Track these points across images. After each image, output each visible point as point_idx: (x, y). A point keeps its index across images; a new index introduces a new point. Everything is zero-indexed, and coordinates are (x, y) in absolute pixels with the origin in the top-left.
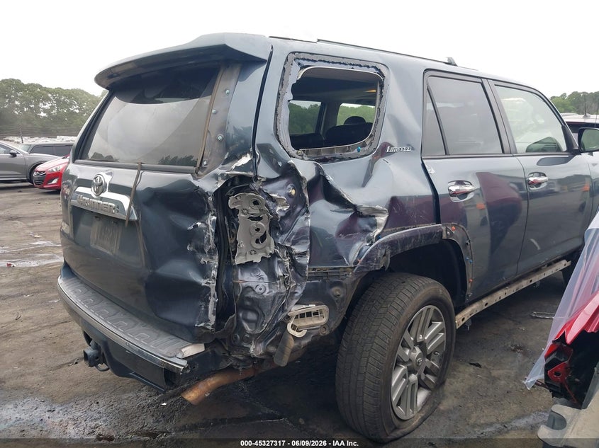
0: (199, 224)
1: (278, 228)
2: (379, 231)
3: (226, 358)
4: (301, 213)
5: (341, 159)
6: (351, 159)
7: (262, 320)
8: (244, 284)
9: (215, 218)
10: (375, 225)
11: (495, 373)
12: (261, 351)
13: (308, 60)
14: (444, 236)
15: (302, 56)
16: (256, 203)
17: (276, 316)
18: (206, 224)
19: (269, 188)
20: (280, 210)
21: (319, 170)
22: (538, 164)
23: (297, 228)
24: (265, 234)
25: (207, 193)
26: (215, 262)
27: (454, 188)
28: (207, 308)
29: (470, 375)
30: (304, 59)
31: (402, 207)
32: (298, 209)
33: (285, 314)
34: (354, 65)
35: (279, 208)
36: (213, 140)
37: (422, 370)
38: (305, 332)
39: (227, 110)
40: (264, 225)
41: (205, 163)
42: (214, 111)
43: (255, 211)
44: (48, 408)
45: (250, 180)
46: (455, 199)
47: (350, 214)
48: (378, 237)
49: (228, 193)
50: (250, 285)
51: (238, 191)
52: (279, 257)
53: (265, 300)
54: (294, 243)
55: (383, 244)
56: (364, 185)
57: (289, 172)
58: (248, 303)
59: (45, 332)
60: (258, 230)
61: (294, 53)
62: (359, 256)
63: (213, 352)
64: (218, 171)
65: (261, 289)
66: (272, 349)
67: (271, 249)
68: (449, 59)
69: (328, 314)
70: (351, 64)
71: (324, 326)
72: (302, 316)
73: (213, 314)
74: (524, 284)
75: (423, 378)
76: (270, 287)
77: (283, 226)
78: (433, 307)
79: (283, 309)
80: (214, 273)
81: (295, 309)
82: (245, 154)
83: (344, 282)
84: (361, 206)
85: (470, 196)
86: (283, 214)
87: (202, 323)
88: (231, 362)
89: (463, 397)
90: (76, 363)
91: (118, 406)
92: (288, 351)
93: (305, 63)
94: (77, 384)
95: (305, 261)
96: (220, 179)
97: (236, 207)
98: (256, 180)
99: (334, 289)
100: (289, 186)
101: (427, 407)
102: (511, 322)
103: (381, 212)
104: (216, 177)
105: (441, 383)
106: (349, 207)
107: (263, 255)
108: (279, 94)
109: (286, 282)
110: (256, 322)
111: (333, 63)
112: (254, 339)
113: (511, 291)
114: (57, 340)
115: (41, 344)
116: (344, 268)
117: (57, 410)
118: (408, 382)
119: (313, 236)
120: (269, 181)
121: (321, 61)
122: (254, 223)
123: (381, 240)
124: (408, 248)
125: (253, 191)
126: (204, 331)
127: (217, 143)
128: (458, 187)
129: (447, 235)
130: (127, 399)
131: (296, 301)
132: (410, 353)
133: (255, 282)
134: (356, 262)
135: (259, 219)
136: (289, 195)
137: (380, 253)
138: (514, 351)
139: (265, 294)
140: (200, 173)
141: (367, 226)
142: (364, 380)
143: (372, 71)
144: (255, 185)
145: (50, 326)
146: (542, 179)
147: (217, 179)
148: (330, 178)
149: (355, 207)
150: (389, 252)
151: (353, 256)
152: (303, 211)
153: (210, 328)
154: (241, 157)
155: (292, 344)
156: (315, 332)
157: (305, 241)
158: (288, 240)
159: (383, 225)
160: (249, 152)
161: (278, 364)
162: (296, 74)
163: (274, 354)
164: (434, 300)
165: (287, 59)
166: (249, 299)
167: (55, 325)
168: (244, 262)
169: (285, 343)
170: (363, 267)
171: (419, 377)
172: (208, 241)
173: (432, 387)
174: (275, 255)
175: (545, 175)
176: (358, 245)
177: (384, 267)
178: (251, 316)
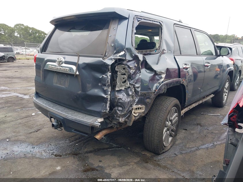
0: (104, 76)
1: (130, 78)
2: (162, 80)
3: (111, 124)
4: (138, 73)
5: (150, 54)
6: (153, 54)
7: (124, 110)
8: (119, 97)
9: (110, 74)
10: (161, 78)
11: (192, 132)
12: (123, 121)
13: (140, 19)
14: (181, 83)
15: (138, 17)
16: (124, 69)
17: (129, 109)
18: (107, 76)
19: (129, 64)
20: (132, 71)
21: (144, 58)
22: (205, 59)
23: (137, 78)
24: (126, 80)
25: (109, 65)
26: (110, 89)
27: (184, 66)
28: (106, 105)
29: (184, 133)
30: (138, 18)
31: (170, 71)
32: (137, 71)
33: (132, 108)
34: (153, 21)
35: (131, 71)
36: (110, 46)
37: (170, 130)
38: (138, 114)
39: (115, 35)
40: (126, 77)
41: (107, 54)
42: (110, 35)
43: (123, 71)
44: (32, 147)
45: (123, 60)
46: (184, 70)
47: (153, 74)
48: (162, 82)
49: (115, 65)
50: (121, 98)
51: (118, 64)
52: (130, 88)
53: (125, 103)
54: (136, 83)
55: (164, 84)
56: (157, 64)
57: (136, 58)
58: (119, 104)
59: (20, 121)
60: (124, 78)
61: (136, 16)
62: (156, 88)
63: (105, 121)
64: (112, 57)
65: (124, 99)
66: (127, 120)
67: (128, 85)
68: (179, 20)
69: (145, 108)
70: (152, 21)
71: (143, 113)
72: (136, 109)
73: (109, 107)
74: (201, 102)
75: (171, 133)
76: (127, 99)
77: (132, 77)
78: (175, 108)
79: (131, 106)
80: (109, 93)
81: (135, 107)
82: (122, 51)
83: (151, 97)
84: (157, 71)
85: (188, 69)
86: (133, 73)
87: (104, 110)
88: (112, 125)
89: (183, 140)
90: (37, 132)
91: (59, 146)
92: (132, 121)
93: (139, 20)
94: (40, 139)
95: (139, 89)
96: (113, 60)
97: (117, 70)
98: (125, 60)
99: (147, 100)
100: (135, 63)
101: (172, 143)
102: (194, 116)
103: (163, 73)
104: (111, 59)
105: (176, 135)
106: (153, 71)
107: (125, 87)
108: (132, 30)
109: (133, 97)
110: (122, 111)
111: (147, 20)
112: (121, 116)
113: (197, 104)
114: (26, 124)
115: (20, 125)
116: (151, 93)
117: (35, 148)
118: (167, 134)
119: (142, 81)
120: (129, 61)
121: (143, 19)
122: (123, 76)
123: (164, 83)
124: (171, 86)
125: (124, 64)
126: (105, 113)
127: (111, 47)
128: (186, 66)
129: (182, 82)
130: (62, 143)
131: (135, 104)
132: (168, 123)
133: (122, 97)
134: (155, 91)
135: (124, 74)
136: (135, 66)
137: (163, 87)
138: (197, 125)
139: (126, 101)
140: (105, 57)
141: (159, 78)
142: (155, 132)
143: (158, 23)
144: (125, 62)
145: (21, 119)
146: (209, 65)
147: (112, 60)
148: (147, 61)
149: (155, 71)
150: (166, 87)
151: (154, 88)
152: (139, 72)
153: (107, 112)
154: (120, 52)
155: (134, 118)
156: (140, 114)
157: (139, 83)
158: (134, 82)
159: (164, 78)
160: (124, 51)
161: (129, 125)
162: (137, 24)
163: (127, 122)
164: (176, 105)
165: (134, 18)
166: (120, 102)
167: (23, 119)
168: (119, 89)
169: (131, 118)
170: (158, 92)
171: (170, 132)
172: (108, 82)
173: (173, 136)
174: (129, 87)
175: (210, 63)
176: (155, 85)
177: (164, 92)
178: (120, 108)
